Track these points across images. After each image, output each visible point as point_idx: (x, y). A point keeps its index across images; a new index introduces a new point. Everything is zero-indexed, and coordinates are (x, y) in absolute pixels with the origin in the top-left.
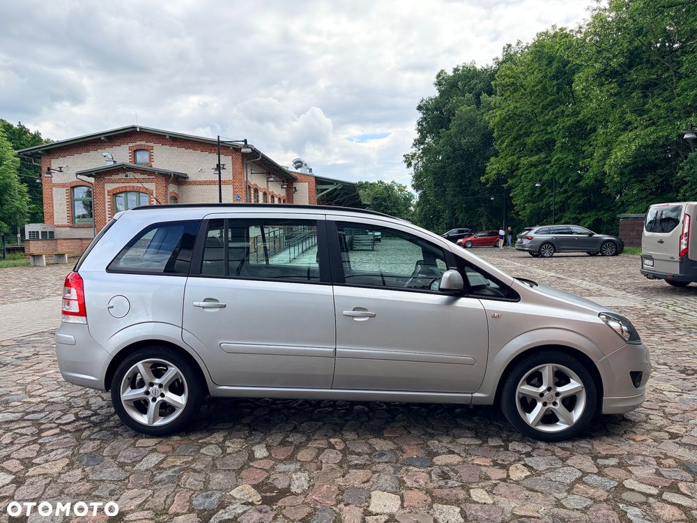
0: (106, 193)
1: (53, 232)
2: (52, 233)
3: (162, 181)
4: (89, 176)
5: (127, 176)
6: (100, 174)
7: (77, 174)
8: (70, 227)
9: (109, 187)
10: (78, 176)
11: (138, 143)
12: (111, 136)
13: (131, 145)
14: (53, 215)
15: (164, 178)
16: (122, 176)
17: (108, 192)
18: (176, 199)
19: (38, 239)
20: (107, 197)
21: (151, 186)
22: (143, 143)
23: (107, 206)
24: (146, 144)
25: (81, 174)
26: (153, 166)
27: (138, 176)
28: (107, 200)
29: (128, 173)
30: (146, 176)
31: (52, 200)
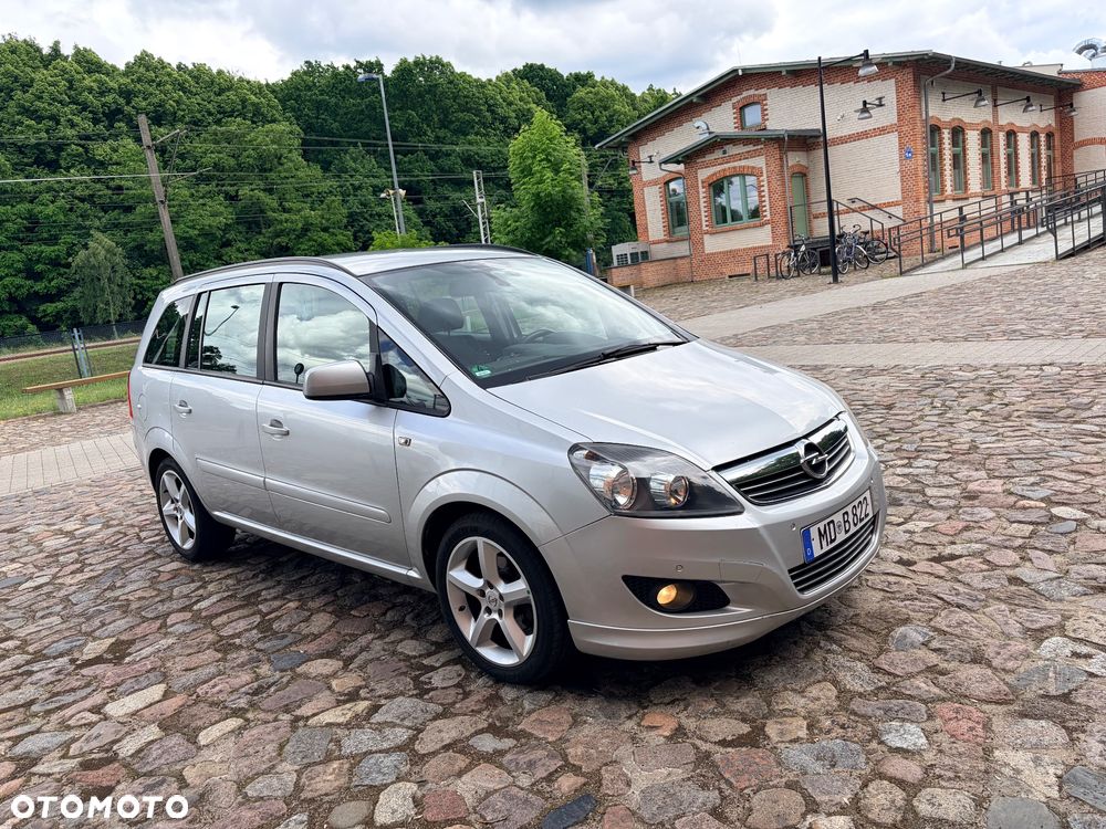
0: (700, 185)
1: (646, 252)
2: (645, 255)
3: (774, 151)
4: (678, 163)
5: (725, 152)
6: (690, 157)
7: (660, 164)
8: (667, 241)
9: (704, 174)
10: (663, 166)
11: (745, 94)
12: (706, 93)
13: (735, 100)
14: (647, 228)
15: (776, 145)
16: (718, 154)
17: (703, 182)
18: (805, 175)
19: (627, 265)
20: (701, 190)
21: (759, 162)
22: (752, 92)
23: (702, 205)
24: (756, 92)
25: (666, 162)
26: (768, 128)
27: (740, 149)
28: (702, 195)
29: (726, 147)
30: (751, 148)
31: (644, 207)
